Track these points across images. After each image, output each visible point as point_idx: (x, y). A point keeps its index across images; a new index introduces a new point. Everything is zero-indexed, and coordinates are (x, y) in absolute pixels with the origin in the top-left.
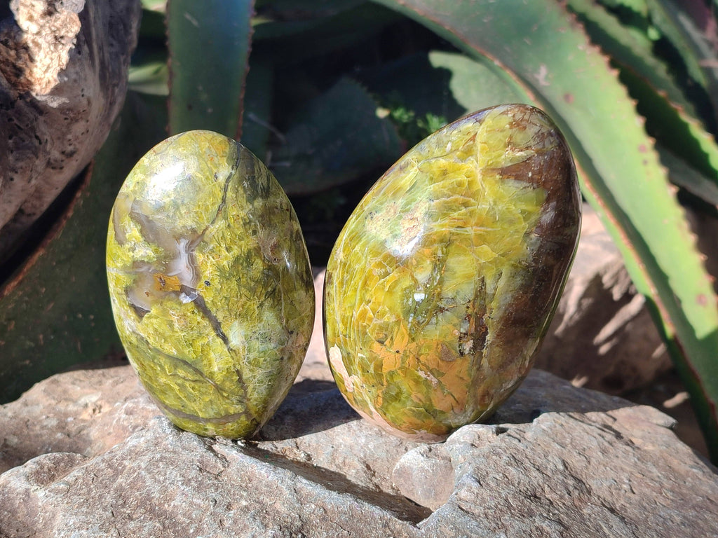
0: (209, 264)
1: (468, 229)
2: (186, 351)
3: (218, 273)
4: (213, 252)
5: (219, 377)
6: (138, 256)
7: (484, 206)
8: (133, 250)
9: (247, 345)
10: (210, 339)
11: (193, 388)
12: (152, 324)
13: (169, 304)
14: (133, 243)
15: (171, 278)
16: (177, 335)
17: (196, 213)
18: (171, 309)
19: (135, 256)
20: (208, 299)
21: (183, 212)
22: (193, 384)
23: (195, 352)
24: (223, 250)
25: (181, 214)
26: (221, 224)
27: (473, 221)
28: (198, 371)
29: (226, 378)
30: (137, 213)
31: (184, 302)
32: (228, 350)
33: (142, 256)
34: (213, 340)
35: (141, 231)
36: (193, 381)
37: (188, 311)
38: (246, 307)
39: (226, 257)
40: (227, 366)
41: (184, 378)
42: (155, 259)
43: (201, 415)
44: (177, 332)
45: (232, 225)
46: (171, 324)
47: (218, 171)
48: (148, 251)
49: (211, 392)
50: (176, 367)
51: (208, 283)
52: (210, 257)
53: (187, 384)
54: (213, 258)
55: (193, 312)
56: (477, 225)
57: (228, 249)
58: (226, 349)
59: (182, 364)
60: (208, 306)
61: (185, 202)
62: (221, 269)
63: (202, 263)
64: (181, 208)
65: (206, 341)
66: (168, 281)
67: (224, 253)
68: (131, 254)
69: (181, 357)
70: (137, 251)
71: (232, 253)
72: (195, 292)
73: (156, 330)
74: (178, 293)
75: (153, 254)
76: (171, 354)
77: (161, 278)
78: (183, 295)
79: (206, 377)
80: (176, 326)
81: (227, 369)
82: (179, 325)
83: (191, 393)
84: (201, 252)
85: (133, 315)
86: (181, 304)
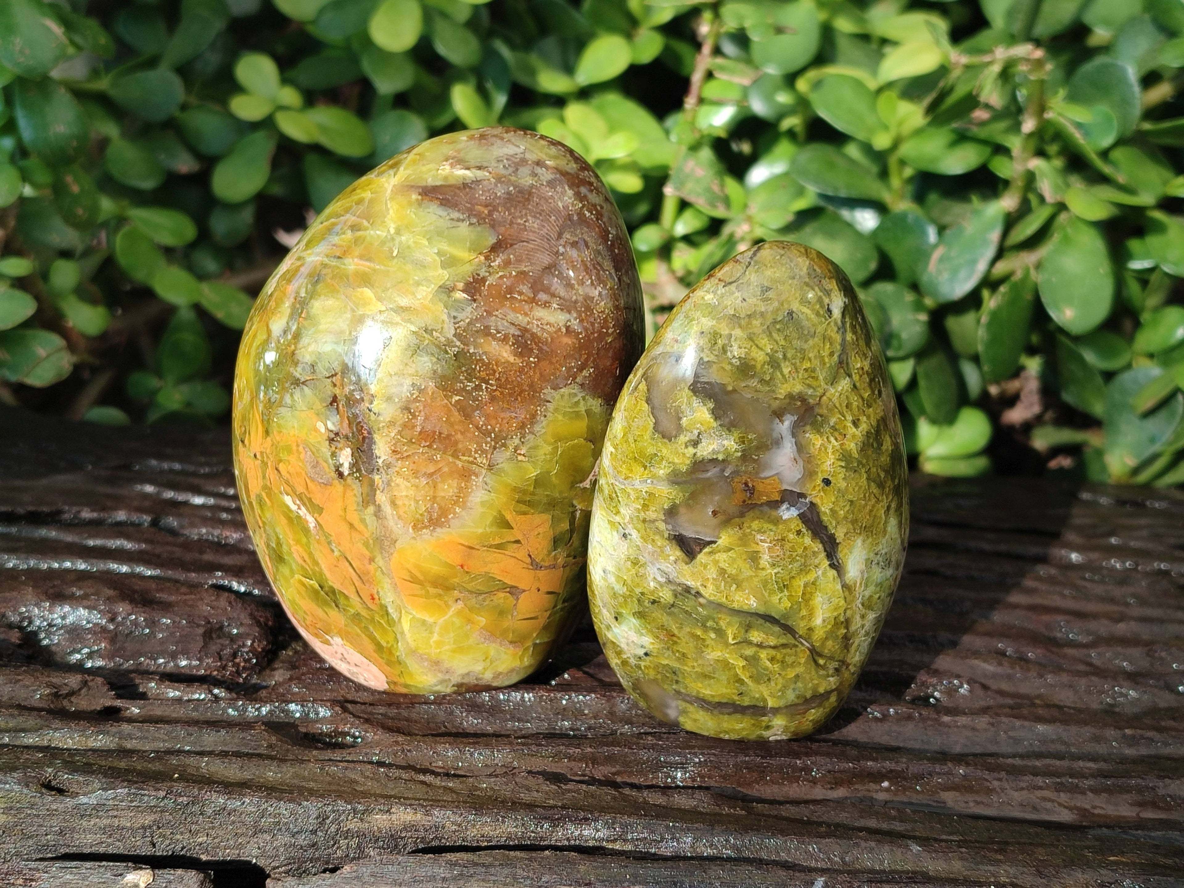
0: (830, 451)
1: (348, 261)
2: (775, 599)
3: (843, 464)
4: (836, 430)
5: (819, 634)
6: (705, 453)
7: (378, 232)
8: (695, 443)
9: (866, 576)
10: (820, 573)
11: (772, 660)
12: (716, 562)
13: (755, 524)
14: (696, 432)
15: (767, 481)
16: (764, 573)
17: (806, 370)
18: (759, 531)
19: (699, 454)
20: (825, 508)
21: (786, 371)
22: (773, 652)
23: (790, 597)
24: (849, 424)
25: (783, 376)
26: (844, 384)
27: (357, 251)
28: (788, 629)
29: (830, 635)
30: (705, 383)
31: (784, 517)
32: (842, 587)
33: (714, 452)
34: (824, 573)
35: (713, 412)
36: (774, 647)
37: (790, 531)
38: (873, 513)
39: (854, 436)
40: (835, 614)
41: (760, 646)
42: (739, 454)
43: (771, 703)
44: (763, 569)
45: (858, 384)
46: (754, 558)
47: (831, 301)
48: (726, 443)
49: (803, 661)
50: (748, 628)
51: (827, 482)
52: (832, 439)
53: (763, 655)
54: (836, 439)
55: (799, 533)
56: (361, 257)
57: (856, 423)
58: (839, 587)
59: (761, 621)
60: (825, 518)
61: (789, 355)
62: (845, 457)
63: (820, 449)
64: (782, 365)
65: (811, 577)
66: (760, 487)
67: (852, 430)
68: (691, 450)
69: (762, 610)
70: (704, 443)
71: (860, 429)
72: (806, 498)
73: (722, 572)
74: (775, 505)
75: (736, 446)
76: (745, 608)
77: (746, 484)
78: (785, 506)
79: (800, 636)
80: (765, 559)
81: (835, 618)
82: (771, 557)
83: (766, 669)
84: (819, 432)
85: (675, 553)
86: (777, 521)
